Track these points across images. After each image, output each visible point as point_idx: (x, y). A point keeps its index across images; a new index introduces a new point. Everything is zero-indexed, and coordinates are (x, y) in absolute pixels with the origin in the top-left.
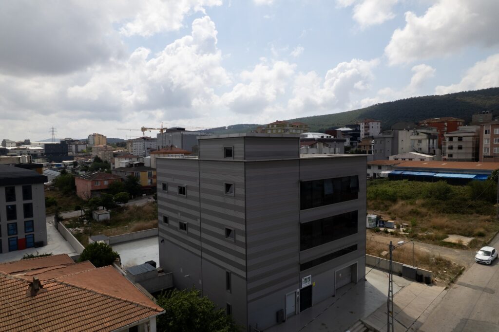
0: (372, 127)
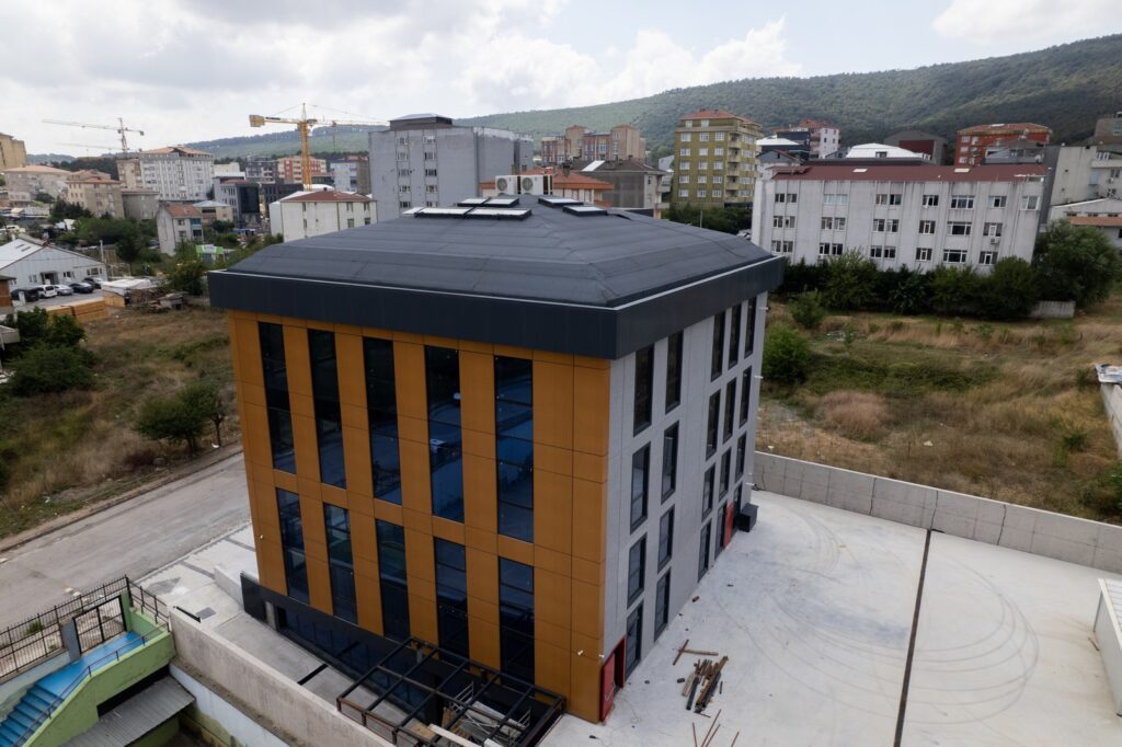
0: (825, 140)
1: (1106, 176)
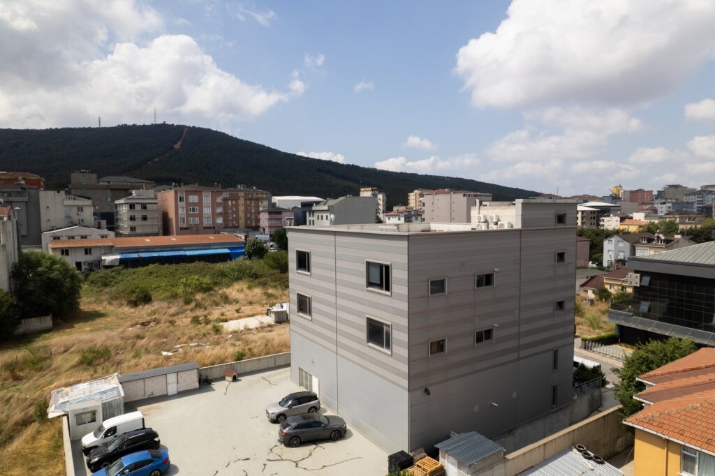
1: (75, 210)
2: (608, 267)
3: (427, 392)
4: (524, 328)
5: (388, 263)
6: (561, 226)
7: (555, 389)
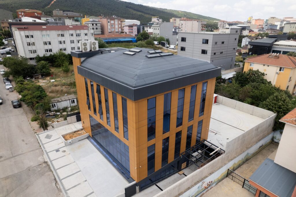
2: (243, 47)
3: (213, 61)
4: (228, 52)
5: (208, 39)
6: (236, 33)
7: (231, 65)
